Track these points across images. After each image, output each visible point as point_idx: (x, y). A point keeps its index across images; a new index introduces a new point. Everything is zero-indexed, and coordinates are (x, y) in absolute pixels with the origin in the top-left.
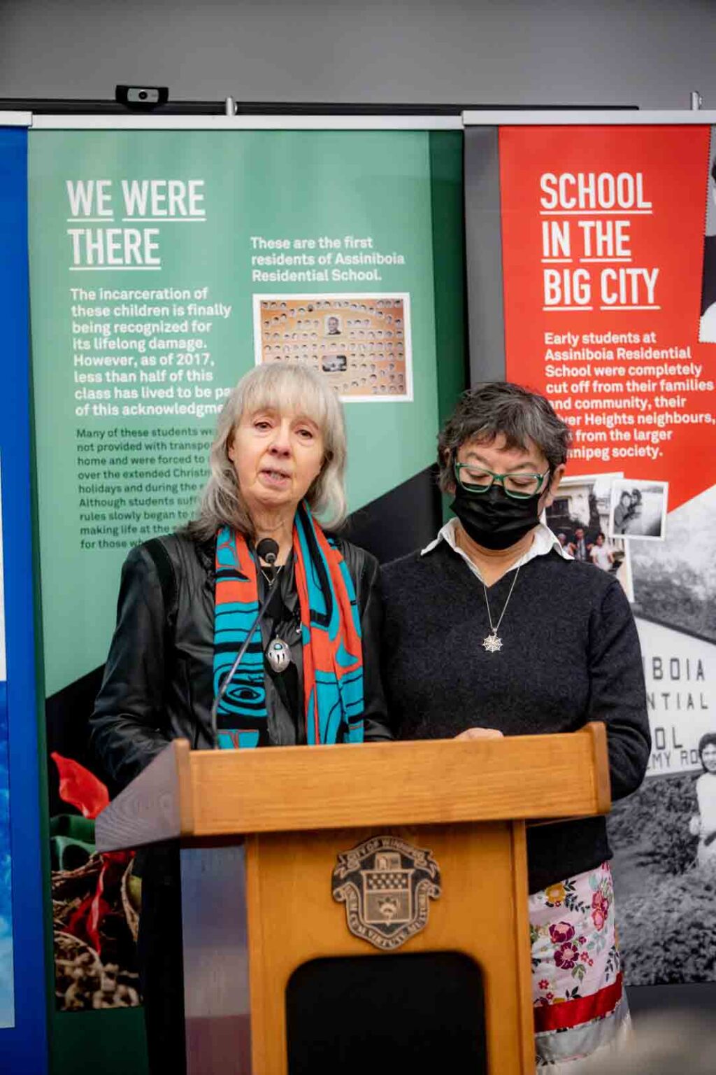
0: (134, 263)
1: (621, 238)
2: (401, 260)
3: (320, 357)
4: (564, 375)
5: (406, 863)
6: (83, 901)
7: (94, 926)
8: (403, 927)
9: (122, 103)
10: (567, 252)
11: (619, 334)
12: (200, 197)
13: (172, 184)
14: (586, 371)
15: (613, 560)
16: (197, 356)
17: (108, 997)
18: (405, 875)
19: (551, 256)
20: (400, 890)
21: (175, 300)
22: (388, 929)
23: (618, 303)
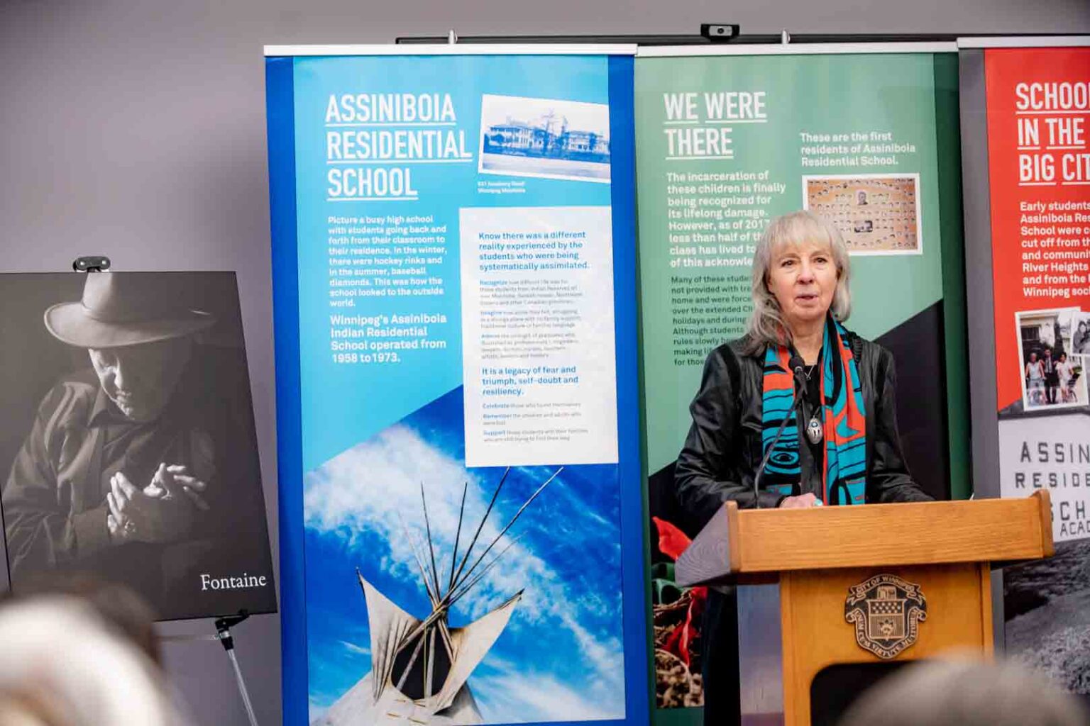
0: (714, 154)
1: (1077, 131)
2: (913, 149)
3: (852, 221)
4: (1035, 233)
5: (901, 594)
6: (677, 627)
7: (685, 645)
8: (899, 642)
9: (706, 36)
10: (1036, 142)
11: (1076, 202)
12: (763, 105)
13: (742, 95)
14: (1051, 231)
15: (1073, 373)
16: (761, 221)
17: (695, 699)
18: (900, 603)
19: (1024, 145)
20: (896, 614)
21: (744, 181)
22: (886, 643)
23: (1075, 179)
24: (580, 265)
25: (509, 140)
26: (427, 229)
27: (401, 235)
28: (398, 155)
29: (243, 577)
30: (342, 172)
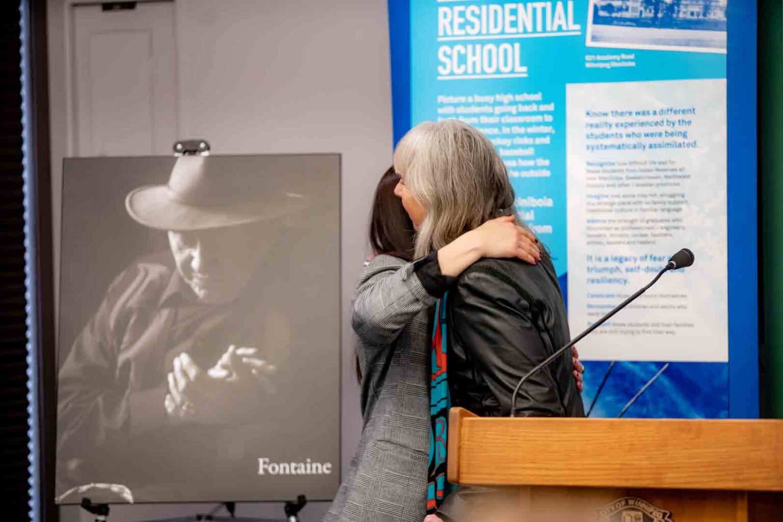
5: (648, 520)
24: (688, 145)
25: (620, 9)
26: (534, 108)
27: (510, 114)
28: (508, 29)
29: (305, 463)
30: (452, 48)
